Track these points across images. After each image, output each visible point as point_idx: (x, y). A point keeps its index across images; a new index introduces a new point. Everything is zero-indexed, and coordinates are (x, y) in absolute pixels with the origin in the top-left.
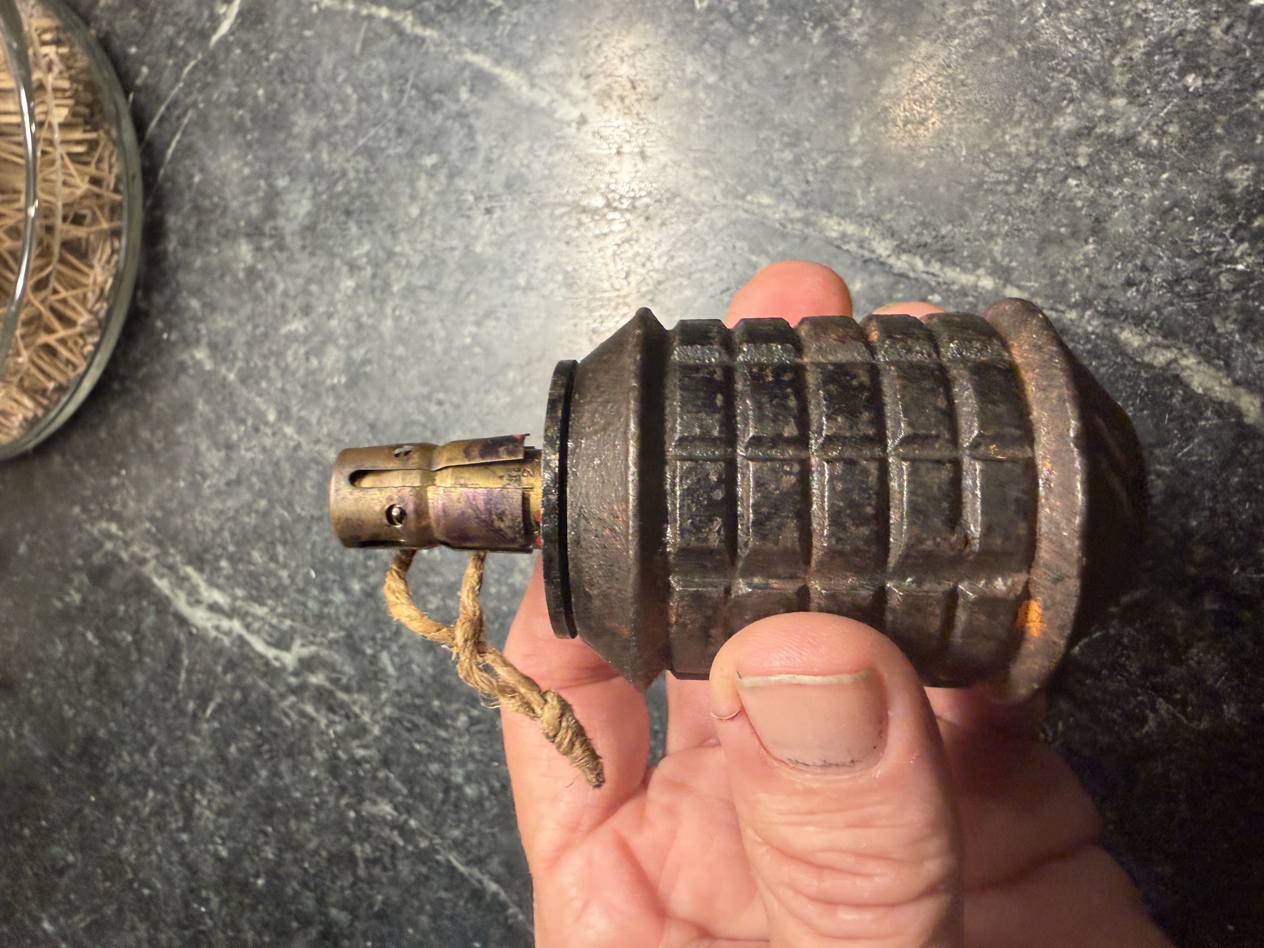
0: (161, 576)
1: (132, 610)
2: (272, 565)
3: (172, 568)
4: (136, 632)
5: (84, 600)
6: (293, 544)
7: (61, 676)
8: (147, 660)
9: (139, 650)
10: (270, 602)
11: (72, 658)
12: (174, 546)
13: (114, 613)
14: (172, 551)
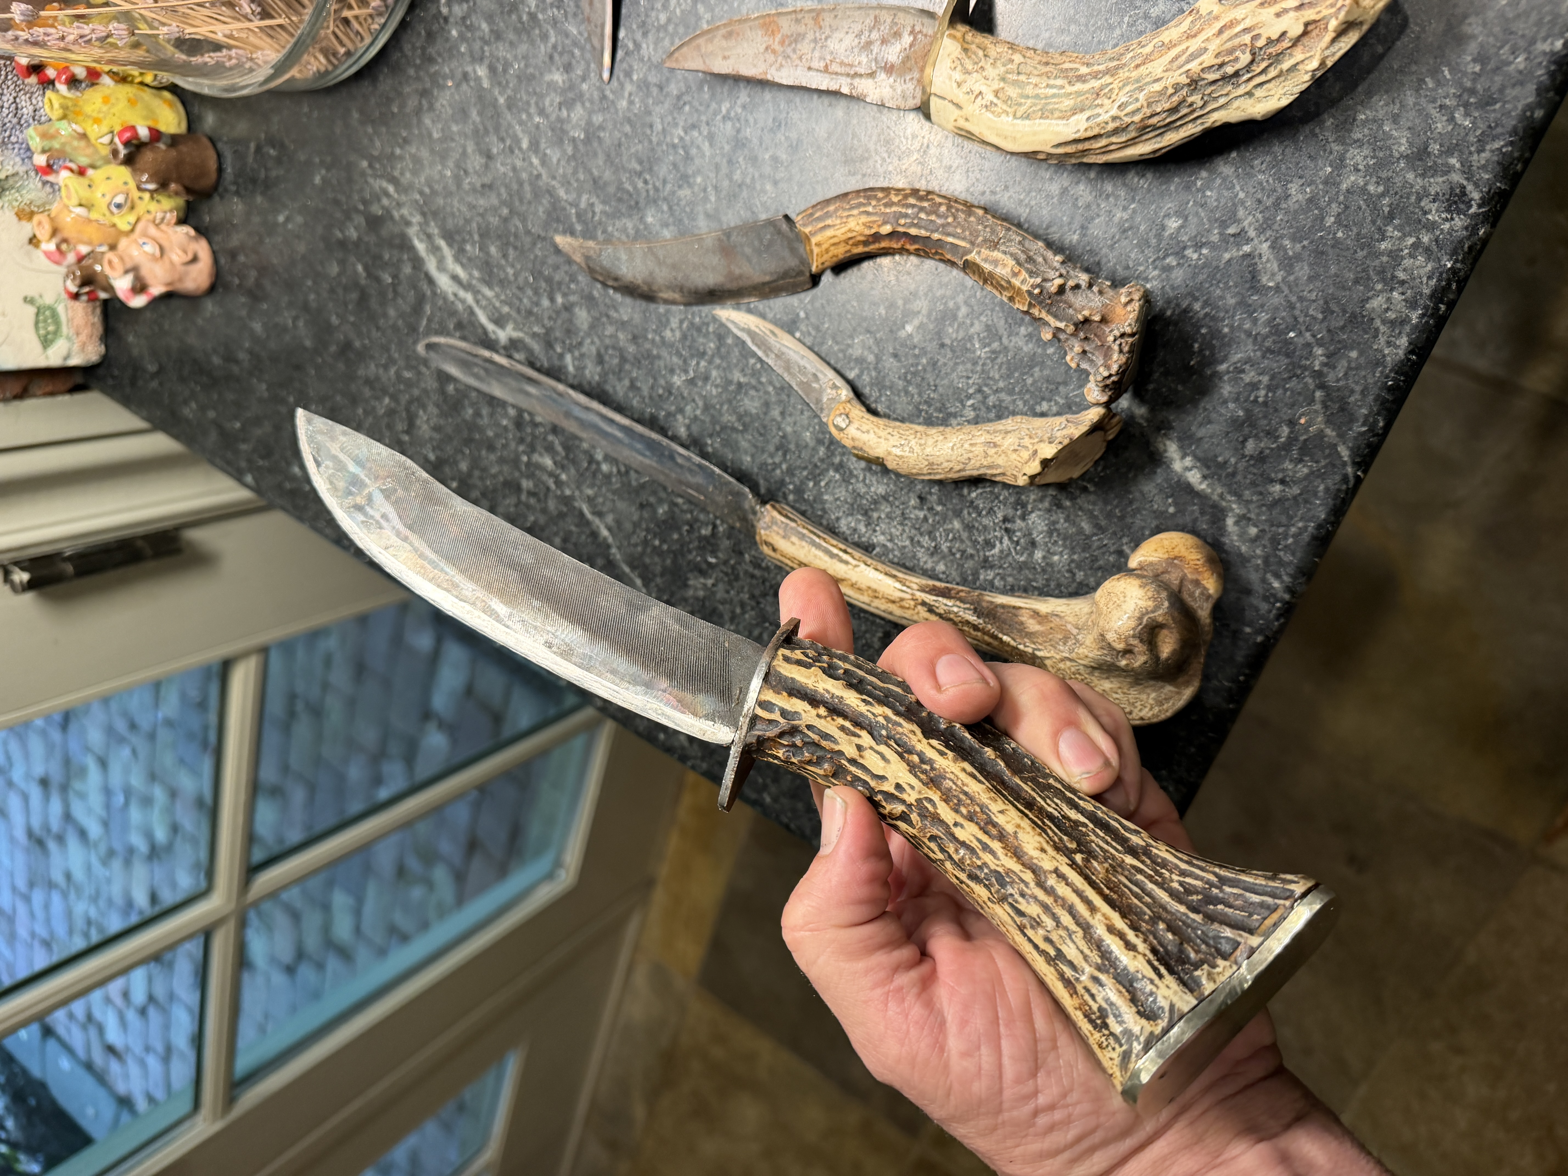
0: (421, 241)
1: (395, 260)
2: (503, 262)
3: (429, 237)
4: (395, 277)
5: (360, 239)
6: (522, 252)
7: (332, 291)
8: (400, 301)
9: (395, 292)
10: (497, 289)
11: (344, 280)
12: (434, 219)
13: (380, 257)
14: (432, 224)
